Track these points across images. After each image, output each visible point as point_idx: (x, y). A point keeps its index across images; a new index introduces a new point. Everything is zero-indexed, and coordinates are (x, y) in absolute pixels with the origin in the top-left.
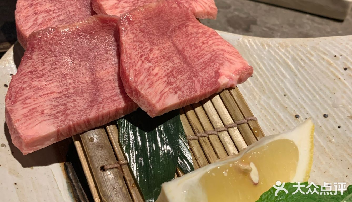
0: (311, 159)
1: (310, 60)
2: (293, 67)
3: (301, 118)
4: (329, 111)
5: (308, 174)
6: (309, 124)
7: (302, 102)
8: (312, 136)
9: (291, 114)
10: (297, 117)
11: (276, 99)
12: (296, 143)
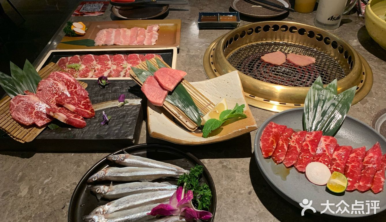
0: (227, 106)
1: (219, 83)
2: (215, 86)
3: (222, 98)
4: (227, 94)
5: (227, 108)
6: (224, 98)
7: (220, 94)
8: (225, 101)
9: (219, 98)
10: (221, 98)
11: (214, 95)
12: (223, 103)
